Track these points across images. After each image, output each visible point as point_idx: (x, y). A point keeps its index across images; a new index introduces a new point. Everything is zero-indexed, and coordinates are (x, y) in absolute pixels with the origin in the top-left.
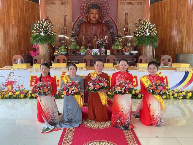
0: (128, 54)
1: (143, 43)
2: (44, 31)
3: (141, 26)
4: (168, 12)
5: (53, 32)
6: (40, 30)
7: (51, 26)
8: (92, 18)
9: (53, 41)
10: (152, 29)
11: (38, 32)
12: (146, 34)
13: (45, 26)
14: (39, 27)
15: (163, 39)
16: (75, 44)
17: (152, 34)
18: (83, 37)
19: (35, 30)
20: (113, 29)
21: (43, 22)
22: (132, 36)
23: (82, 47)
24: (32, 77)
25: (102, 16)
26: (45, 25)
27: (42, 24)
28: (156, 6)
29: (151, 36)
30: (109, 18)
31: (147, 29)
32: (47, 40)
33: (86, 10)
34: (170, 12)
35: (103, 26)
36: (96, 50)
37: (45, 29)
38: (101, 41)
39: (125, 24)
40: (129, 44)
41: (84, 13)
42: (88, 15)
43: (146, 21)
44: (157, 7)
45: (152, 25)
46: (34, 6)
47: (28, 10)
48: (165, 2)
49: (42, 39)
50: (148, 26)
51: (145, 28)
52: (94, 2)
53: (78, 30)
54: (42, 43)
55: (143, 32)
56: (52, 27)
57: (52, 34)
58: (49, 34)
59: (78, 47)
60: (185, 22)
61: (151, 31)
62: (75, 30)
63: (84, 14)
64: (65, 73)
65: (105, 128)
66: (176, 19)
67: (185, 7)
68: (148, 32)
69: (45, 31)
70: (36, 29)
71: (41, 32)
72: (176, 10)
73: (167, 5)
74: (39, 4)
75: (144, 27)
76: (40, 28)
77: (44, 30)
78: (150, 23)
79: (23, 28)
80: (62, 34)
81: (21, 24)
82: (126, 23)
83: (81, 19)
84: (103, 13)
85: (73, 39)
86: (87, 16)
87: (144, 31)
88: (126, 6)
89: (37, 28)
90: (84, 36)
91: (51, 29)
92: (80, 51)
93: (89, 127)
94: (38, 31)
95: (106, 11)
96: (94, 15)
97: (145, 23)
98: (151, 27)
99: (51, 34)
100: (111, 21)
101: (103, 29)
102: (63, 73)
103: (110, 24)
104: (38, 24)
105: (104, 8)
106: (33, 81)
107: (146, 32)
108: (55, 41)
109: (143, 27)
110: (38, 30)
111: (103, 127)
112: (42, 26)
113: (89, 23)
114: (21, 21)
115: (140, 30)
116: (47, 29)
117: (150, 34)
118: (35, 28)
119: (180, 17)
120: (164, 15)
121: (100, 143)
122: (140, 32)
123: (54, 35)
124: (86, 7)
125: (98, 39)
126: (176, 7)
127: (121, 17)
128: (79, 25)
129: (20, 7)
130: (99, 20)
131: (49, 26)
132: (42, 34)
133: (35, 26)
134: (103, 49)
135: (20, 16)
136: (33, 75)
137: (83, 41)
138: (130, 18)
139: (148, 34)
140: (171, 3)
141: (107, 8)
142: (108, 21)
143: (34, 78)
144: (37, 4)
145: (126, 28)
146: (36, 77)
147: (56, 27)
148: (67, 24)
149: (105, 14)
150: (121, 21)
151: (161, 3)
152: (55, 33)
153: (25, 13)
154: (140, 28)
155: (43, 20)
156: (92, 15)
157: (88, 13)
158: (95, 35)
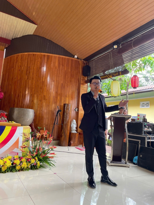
4: (18, 66)
28: (9, 59)
34: (21, 66)
44: (9, 61)
48: (17, 56)
60: (34, 78)
66: (26, 75)
67: (34, 64)
72: (26, 65)
73: (19, 59)
119: (30, 73)
120: (15, 69)
126: (27, 63)
140: (22, 58)
151: (13, 57)
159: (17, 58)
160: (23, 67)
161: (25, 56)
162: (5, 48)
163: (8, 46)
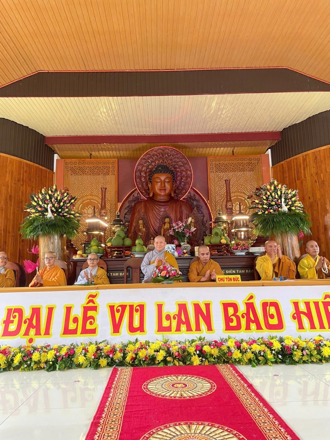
0: (243, 254)
1: (276, 227)
2: (53, 209)
3: (266, 194)
4: (312, 175)
5: (73, 212)
6: (46, 206)
7: (71, 200)
8: (158, 191)
9: (73, 230)
10: (291, 199)
11: (39, 212)
12: (280, 209)
13: (57, 199)
14: (44, 200)
16: (123, 235)
17: (293, 208)
18: (141, 222)
19: (34, 207)
20: (202, 213)
21: (53, 190)
22: (247, 217)
23: (137, 242)
24: (9, 311)
25: (177, 188)
26: (57, 198)
27: (50, 196)
28: (285, 166)
29: (292, 212)
30: (193, 193)
31: (280, 197)
32: (58, 226)
33: (145, 178)
34: (317, 174)
35: (181, 207)
36: (170, 247)
37: (56, 205)
38: (180, 227)
39: (227, 201)
40: (243, 233)
41: (142, 183)
42: (150, 186)
43: (276, 183)
44: (287, 169)
45: (290, 191)
46: (42, 173)
47: (30, 179)
48: (303, 156)
49: (47, 225)
50: (281, 194)
51: (277, 196)
52: (161, 163)
53: (129, 217)
54: (47, 234)
55: (273, 205)
56: (73, 201)
57: (72, 216)
59: (128, 242)
61: (290, 203)
62: (125, 217)
63: (142, 185)
64: (94, 299)
68: (283, 204)
69: (56, 208)
70: (36, 206)
71: (46, 210)
73: (309, 161)
74: (53, 170)
75: (273, 194)
76: (45, 203)
77: (53, 206)
78: (284, 188)
79: (14, 213)
80: (94, 216)
81: (11, 205)
82: (229, 199)
83: (136, 195)
84: (180, 183)
85: (117, 227)
86: (149, 189)
87: (274, 203)
89: (38, 204)
90: (142, 219)
91: (69, 205)
92: (133, 250)
94: (39, 209)
95: (187, 179)
96: (161, 184)
97: (275, 188)
98: (290, 196)
99: (68, 216)
100: (197, 197)
101: (181, 213)
102: (91, 298)
103: (195, 203)
104: (42, 194)
105: (181, 174)
106: (12, 322)
107: (279, 206)
108: (76, 230)
109: (271, 194)
110: (41, 207)
112: (51, 198)
113: (152, 200)
114: (11, 200)
115: (265, 202)
116: (62, 204)
117: (289, 209)
118: (35, 204)
122: (265, 206)
123: (75, 217)
124: (145, 174)
125: (174, 225)
127: (217, 189)
128: (131, 208)
129: (12, 172)
130: (173, 195)
131: (65, 199)
132: (49, 215)
133: (36, 199)
134: (185, 245)
135: (11, 190)
136: (14, 306)
137: (140, 230)
138: (235, 192)
139: (285, 208)
140: (316, 158)
141: (186, 174)
142: (190, 198)
143: (15, 314)
144: (48, 170)
145: (230, 209)
146: (20, 311)
147: (85, 214)
148: (108, 206)
149: (185, 185)
150: (215, 198)
151: (295, 160)
152: (78, 215)
153: (22, 185)
154: (264, 198)
155: (54, 187)
156: (157, 185)
157: (151, 182)
158: (168, 217)
159: (304, 160)
160: (322, 175)
161: (321, 153)
162: (269, 148)
163: (276, 144)
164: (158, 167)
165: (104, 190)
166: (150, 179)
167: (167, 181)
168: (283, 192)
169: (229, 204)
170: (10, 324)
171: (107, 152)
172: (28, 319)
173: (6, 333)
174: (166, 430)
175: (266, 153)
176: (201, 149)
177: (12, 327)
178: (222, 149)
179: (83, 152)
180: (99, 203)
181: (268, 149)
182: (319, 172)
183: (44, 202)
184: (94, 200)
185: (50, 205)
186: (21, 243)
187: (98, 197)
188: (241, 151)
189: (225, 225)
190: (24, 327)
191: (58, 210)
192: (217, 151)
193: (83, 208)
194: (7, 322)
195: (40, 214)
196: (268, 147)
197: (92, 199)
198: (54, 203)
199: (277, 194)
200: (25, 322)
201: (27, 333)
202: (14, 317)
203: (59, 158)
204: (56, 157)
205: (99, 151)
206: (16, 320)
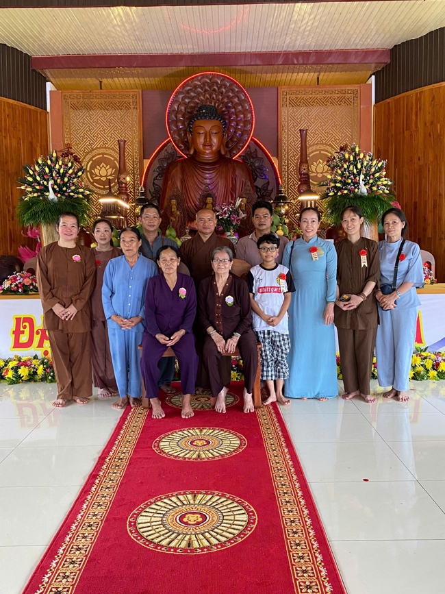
2: (56, 187)
3: (343, 166)
4: (425, 124)
5: (81, 190)
6: (45, 183)
7: (78, 172)
8: (201, 147)
9: (83, 215)
10: (373, 175)
11: (37, 191)
12: (356, 190)
13: (59, 173)
14: (42, 174)
15: (415, 203)
17: (375, 188)
18: (174, 202)
19: (30, 184)
20: (266, 178)
21: (54, 159)
22: (317, 197)
23: (168, 232)
24: (18, 320)
25: (231, 139)
26: (59, 170)
27: (49, 167)
29: (373, 194)
30: (253, 147)
33: (183, 123)
34: (432, 123)
35: (234, 171)
37: (59, 181)
38: (225, 213)
39: (301, 163)
41: (178, 131)
43: (357, 150)
45: (375, 162)
46: (30, 115)
47: (15, 127)
48: (417, 94)
49: (50, 210)
50: (362, 167)
51: (355, 171)
52: (208, 99)
53: (160, 183)
54: (51, 222)
55: (349, 184)
56: (80, 174)
57: (81, 196)
58: (72, 194)
61: (371, 181)
62: (154, 183)
63: (179, 135)
65: (217, 458)
68: (362, 183)
69: (58, 185)
70: (32, 182)
73: (424, 103)
74: (46, 109)
75: (351, 168)
76: (44, 179)
77: (55, 182)
78: (368, 158)
80: (110, 194)
82: (304, 159)
83: (170, 151)
84: (235, 132)
86: (187, 141)
87: (350, 181)
88: (303, 110)
89: (35, 179)
91: (75, 180)
93: (171, 455)
94: (38, 187)
95: (245, 126)
96: (205, 138)
97: (355, 158)
98: (373, 170)
99: (76, 196)
100: (260, 154)
101: (234, 180)
103: (257, 163)
104: (39, 165)
105: (237, 117)
106: (23, 332)
107: (356, 184)
108: (88, 216)
109: (348, 168)
110: (39, 184)
111: (211, 456)
112: (51, 171)
115: (339, 178)
116: (66, 180)
117: (370, 190)
118: (30, 179)
120: (414, 134)
121: (195, 496)
122: (338, 185)
123: (85, 196)
124: (183, 116)
127: (290, 141)
130: (223, 153)
131: (70, 171)
132: (51, 195)
133: (31, 172)
134: (231, 235)
136: (22, 315)
137: (172, 214)
138: (317, 144)
139: (364, 189)
140: (434, 98)
141: (245, 117)
142: (249, 155)
143: (24, 324)
144: (39, 110)
145: (304, 174)
146: (30, 321)
147: (97, 176)
148: (129, 165)
149: (242, 135)
150: (288, 153)
151: (405, 99)
152: (88, 193)
153: (5, 137)
154: (339, 172)
155: (54, 155)
156: (199, 137)
157: (191, 132)
158: (209, 195)
159: (418, 100)
160: (439, 126)
161: (441, 91)
162: (373, 74)
163: (383, 68)
164: (201, 108)
165: (122, 143)
166: (189, 124)
167: (214, 132)
168: (365, 164)
169: (304, 167)
170: (21, 335)
171: (126, 79)
172: (40, 329)
173: (17, 344)
174: (180, 433)
175: (369, 82)
176: (269, 75)
177: (24, 338)
178: (301, 74)
179: (89, 79)
180: (115, 159)
181: (371, 76)
182: (435, 121)
183: (43, 176)
184: (108, 155)
185: (51, 182)
186: (11, 222)
187: (114, 150)
188: (330, 77)
189: (287, 207)
190: (37, 338)
191: (62, 189)
192: (294, 78)
193: (93, 167)
194: (17, 333)
195: (39, 194)
196: (371, 73)
197: (106, 154)
198: (56, 178)
199: (357, 168)
200: (38, 333)
201: (40, 345)
202: (25, 327)
203: (54, 89)
204: (49, 87)
205: (112, 78)
206: (27, 331)
